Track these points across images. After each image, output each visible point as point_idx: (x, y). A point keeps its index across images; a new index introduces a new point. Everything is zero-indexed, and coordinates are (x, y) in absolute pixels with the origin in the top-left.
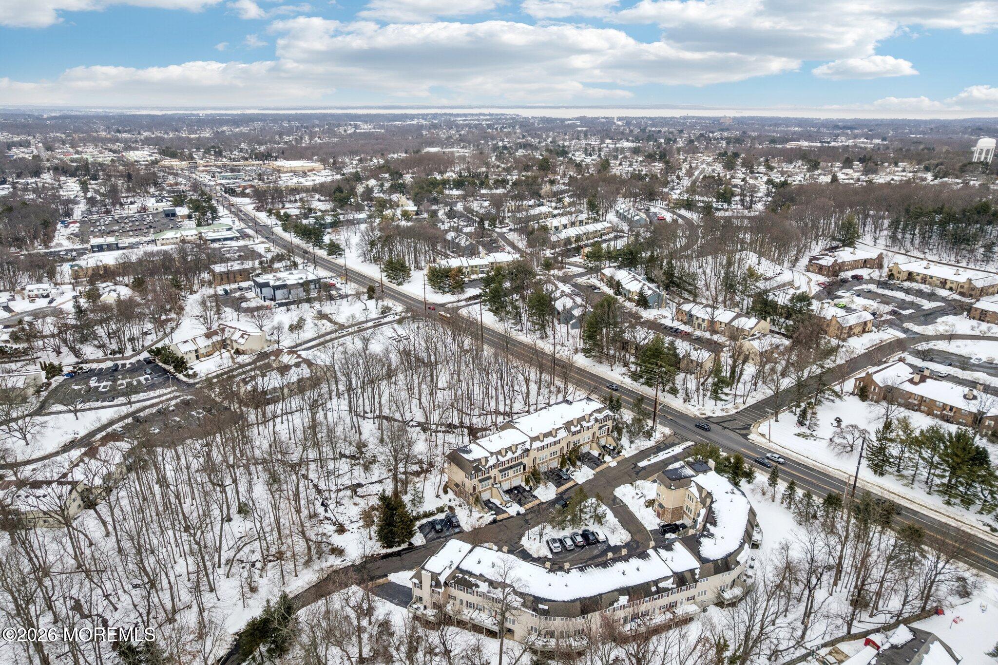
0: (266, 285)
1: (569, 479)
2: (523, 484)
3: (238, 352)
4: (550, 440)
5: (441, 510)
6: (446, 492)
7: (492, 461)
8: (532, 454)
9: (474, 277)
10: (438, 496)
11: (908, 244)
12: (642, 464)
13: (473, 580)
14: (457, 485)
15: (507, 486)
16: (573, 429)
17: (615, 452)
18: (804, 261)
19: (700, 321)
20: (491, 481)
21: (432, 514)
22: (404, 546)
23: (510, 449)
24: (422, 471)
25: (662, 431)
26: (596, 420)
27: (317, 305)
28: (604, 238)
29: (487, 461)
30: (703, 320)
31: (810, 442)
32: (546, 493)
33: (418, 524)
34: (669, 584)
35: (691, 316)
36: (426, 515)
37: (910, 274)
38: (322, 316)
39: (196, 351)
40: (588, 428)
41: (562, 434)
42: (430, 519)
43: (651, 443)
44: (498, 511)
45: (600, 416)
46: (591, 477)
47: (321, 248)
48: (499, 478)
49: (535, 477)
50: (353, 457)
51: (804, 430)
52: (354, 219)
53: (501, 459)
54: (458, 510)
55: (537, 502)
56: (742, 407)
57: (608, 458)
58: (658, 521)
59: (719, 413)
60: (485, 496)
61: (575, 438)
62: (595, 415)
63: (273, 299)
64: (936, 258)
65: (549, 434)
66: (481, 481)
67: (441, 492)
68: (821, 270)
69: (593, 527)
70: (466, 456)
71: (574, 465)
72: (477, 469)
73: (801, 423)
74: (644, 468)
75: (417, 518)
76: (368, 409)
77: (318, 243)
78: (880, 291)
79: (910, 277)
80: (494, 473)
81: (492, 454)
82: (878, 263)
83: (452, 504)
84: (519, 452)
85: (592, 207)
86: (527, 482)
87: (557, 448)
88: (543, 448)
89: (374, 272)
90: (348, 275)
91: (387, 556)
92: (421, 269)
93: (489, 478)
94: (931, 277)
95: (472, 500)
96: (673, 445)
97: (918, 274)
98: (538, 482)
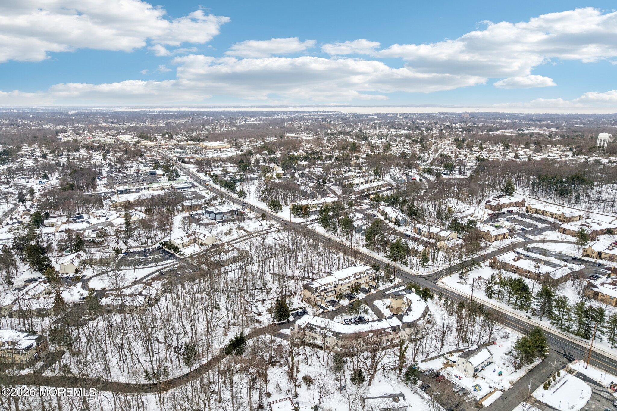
0: (212, 212)
1: (355, 298)
2: (335, 299)
3: (202, 244)
4: (347, 281)
5: (300, 308)
6: (302, 302)
7: (322, 288)
8: (339, 286)
9: (314, 209)
10: (299, 303)
11: (540, 195)
13: (314, 327)
14: (307, 298)
15: (328, 300)
16: (357, 277)
17: (376, 288)
18: (483, 203)
19: (424, 232)
20: (322, 297)
21: (297, 309)
22: (286, 321)
23: (330, 283)
24: (292, 295)
25: (398, 280)
26: (367, 274)
27: (237, 222)
29: (320, 288)
31: (464, 285)
32: (345, 302)
33: (291, 313)
34: (389, 330)
35: (420, 230)
36: (294, 310)
38: (240, 228)
39: (183, 243)
40: (364, 277)
41: (352, 278)
42: (296, 311)
43: (393, 285)
44: (324, 309)
45: (369, 272)
46: (364, 297)
47: (235, 193)
48: (325, 296)
49: (340, 296)
50: (261, 289)
51: (463, 281)
52: (251, 178)
53: (326, 288)
54: (307, 308)
55: (341, 306)
56: (436, 271)
57: (372, 290)
58: (391, 313)
59: (425, 273)
60: (319, 303)
61: (358, 281)
62: (367, 271)
63: (215, 219)
64: (552, 202)
65: (347, 278)
66: (317, 296)
67: (300, 302)
68: (491, 207)
69: (363, 315)
70: (311, 286)
71: (357, 292)
72: (316, 291)
73: (461, 278)
74: (387, 294)
75: (291, 311)
76: (266, 270)
77: (234, 191)
78: (520, 219)
79: (537, 211)
80: (323, 293)
81: (322, 285)
82: (521, 204)
83: (305, 306)
84: (334, 285)
85: (377, 172)
86: (337, 298)
87: (350, 284)
88: (344, 284)
89: (264, 206)
90: (252, 208)
91: (279, 324)
92: (287, 205)
93: (321, 295)
94: (546, 212)
95: (313, 304)
96: (402, 286)
97: (540, 210)
98: (341, 298)
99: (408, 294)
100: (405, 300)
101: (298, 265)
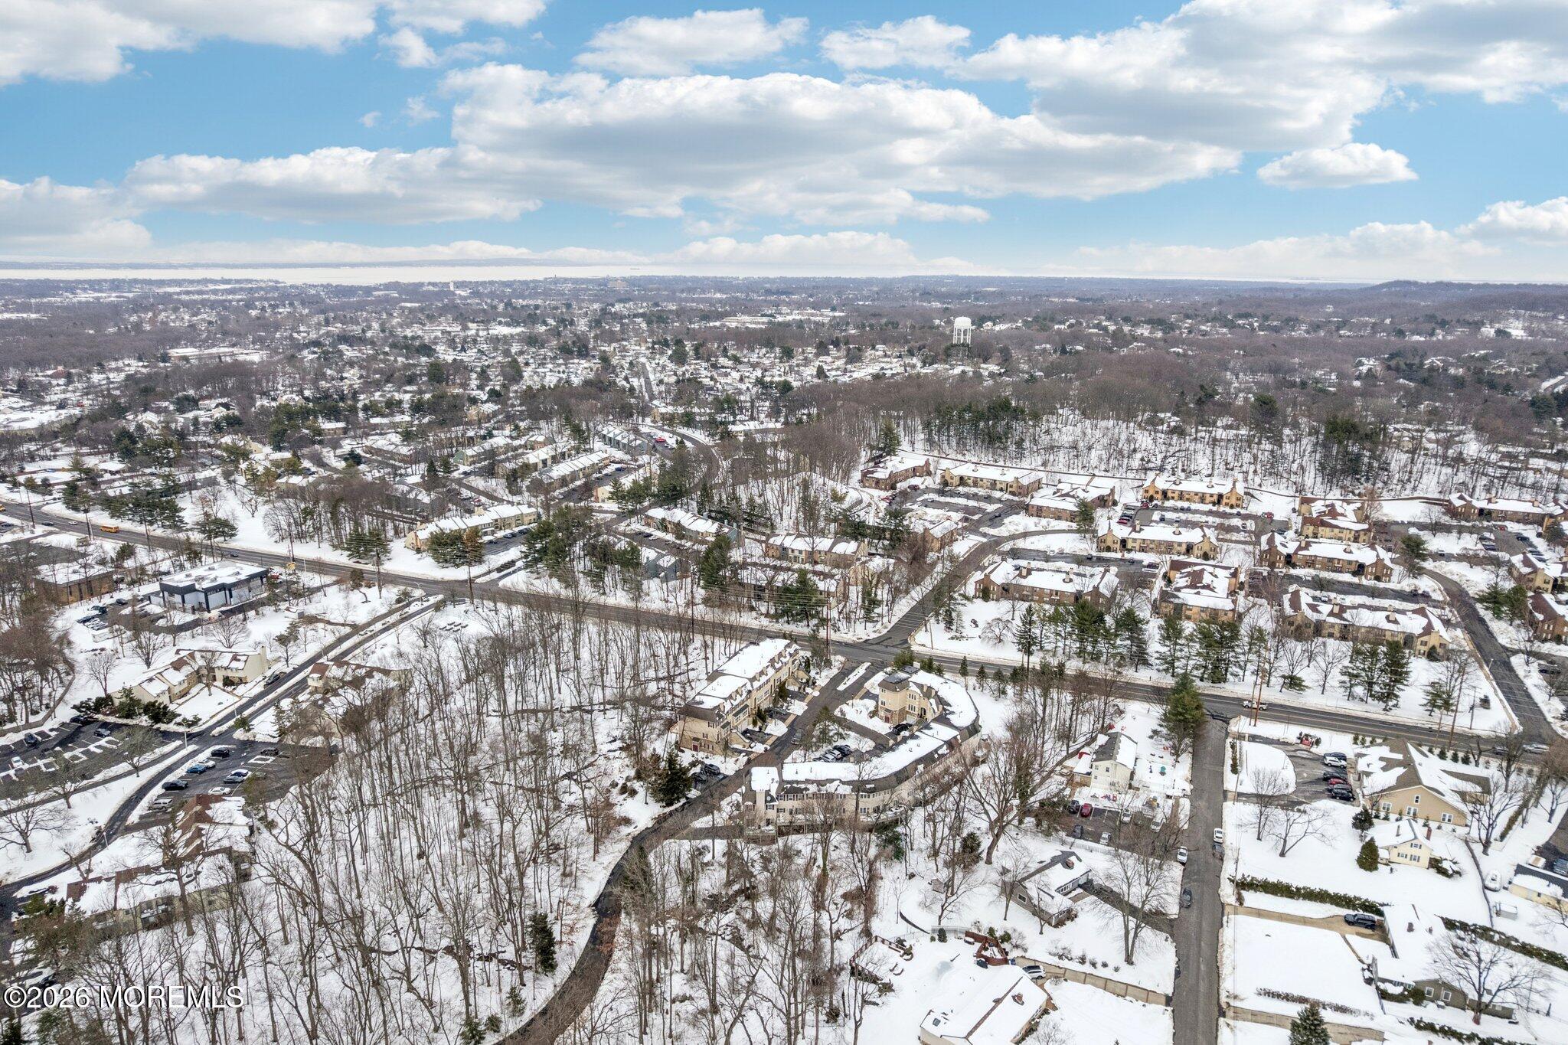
1: (788, 715)
2: (751, 727)
3: (228, 682)
4: (764, 679)
6: (681, 751)
7: (728, 707)
8: (754, 695)
11: (945, 446)
12: (842, 688)
13: (803, 786)
16: (777, 666)
17: (811, 683)
18: (856, 475)
19: (796, 553)
20: (730, 726)
22: (683, 801)
23: (737, 691)
25: (838, 660)
26: (790, 655)
28: (605, 472)
29: (724, 707)
30: (800, 552)
31: (963, 642)
32: (777, 729)
35: (785, 549)
37: (962, 478)
38: (310, 618)
39: (169, 690)
40: (786, 663)
41: (771, 671)
43: (835, 671)
44: (747, 752)
45: (792, 650)
46: (806, 708)
48: (734, 723)
49: (761, 716)
51: (953, 634)
53: (734, 702)
55: (773, 739)
56: (890, 626)
57: (808, 690)
58: (888, 725)
59: (873, 636)
61: (779, 674)
62: (788, 649)
64: (975, 459)
65: (762, 673)
68: (878, 484)
71: (785, 700)
73: (948, 628)
74: (845, 691)
78: (942, 499)
79: (962, 481)
80: (730, 718)
81: (726, 698)
82: (925, 471)
84: (745, 694)
86: (755, 723)
87: (767, 687)
88: (760, 687)
89: (327, 553)
94: (980, 480)
97: (968, 478)
98: (764, 720)
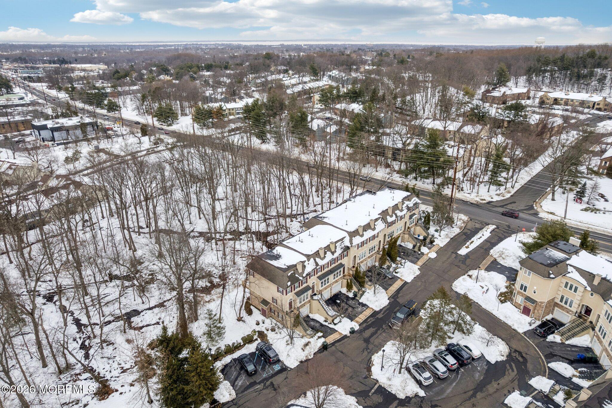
0: (44, 127)
1: (395, 279)
2: (344, 290)
4: (369, 234)
5: (248, 340)
6: (250, 312)
7: (310, 267)
8: (353, 252)
9: (231, 117)
10: (240, 319)
12: (463, 251)
14: (265, 302)
15: (327, 295)
16: (390, 219)
17: (429, 242)
20: (310, 292)
21: (238, 347)
23: (328, 248)
24: (213, 286)
25: (460, 219)
26: (409, 209)
27: (95, 143)
29: (304, 267)
32: (376, 299)
33: (219, 365)
36: (230, 350)
38: (98, 150)
40: (401, 218)
41: (380, 226)
42: (237, 354)
43: (456, 231)
44: (326, 331)
45: (411, 204)
46: (418, 272)
48: (319, 287)
53: (321, 262)
54: (271, 336)
55: (368, 313)
56: (513, 191)
57: (424, 250)
58: (528, 319)
60: (304, 312)
61: (390, 230)
62: (407, 203)
63: (52, 140)
64: (566, 88)
65: (367, 227)
66: (298, 294)
67: (244, 314)
69: (457, 339)
70: (274, 263)
71: (394, 260)
72: (294, 279)
73: (579, 199)
74: (467, 256)
75: (218, 357)
77: (99, 105)
79: (556, 101)
80: (313, 281)
81: (308, 257)
82: (526, 96)
83: (261, 328)
84: (339, 251)
85: (314, 70)
86: (349, 287)
87: (375, 242)
88: (363, 244)
92: (186, 115)
93: (307, 289)
94: (572, 100)
95: (290, 321)
96: (476, 231)
98: (361, 284)
99: (574, 257)
100: (575, 275)
101: (219, 206)
